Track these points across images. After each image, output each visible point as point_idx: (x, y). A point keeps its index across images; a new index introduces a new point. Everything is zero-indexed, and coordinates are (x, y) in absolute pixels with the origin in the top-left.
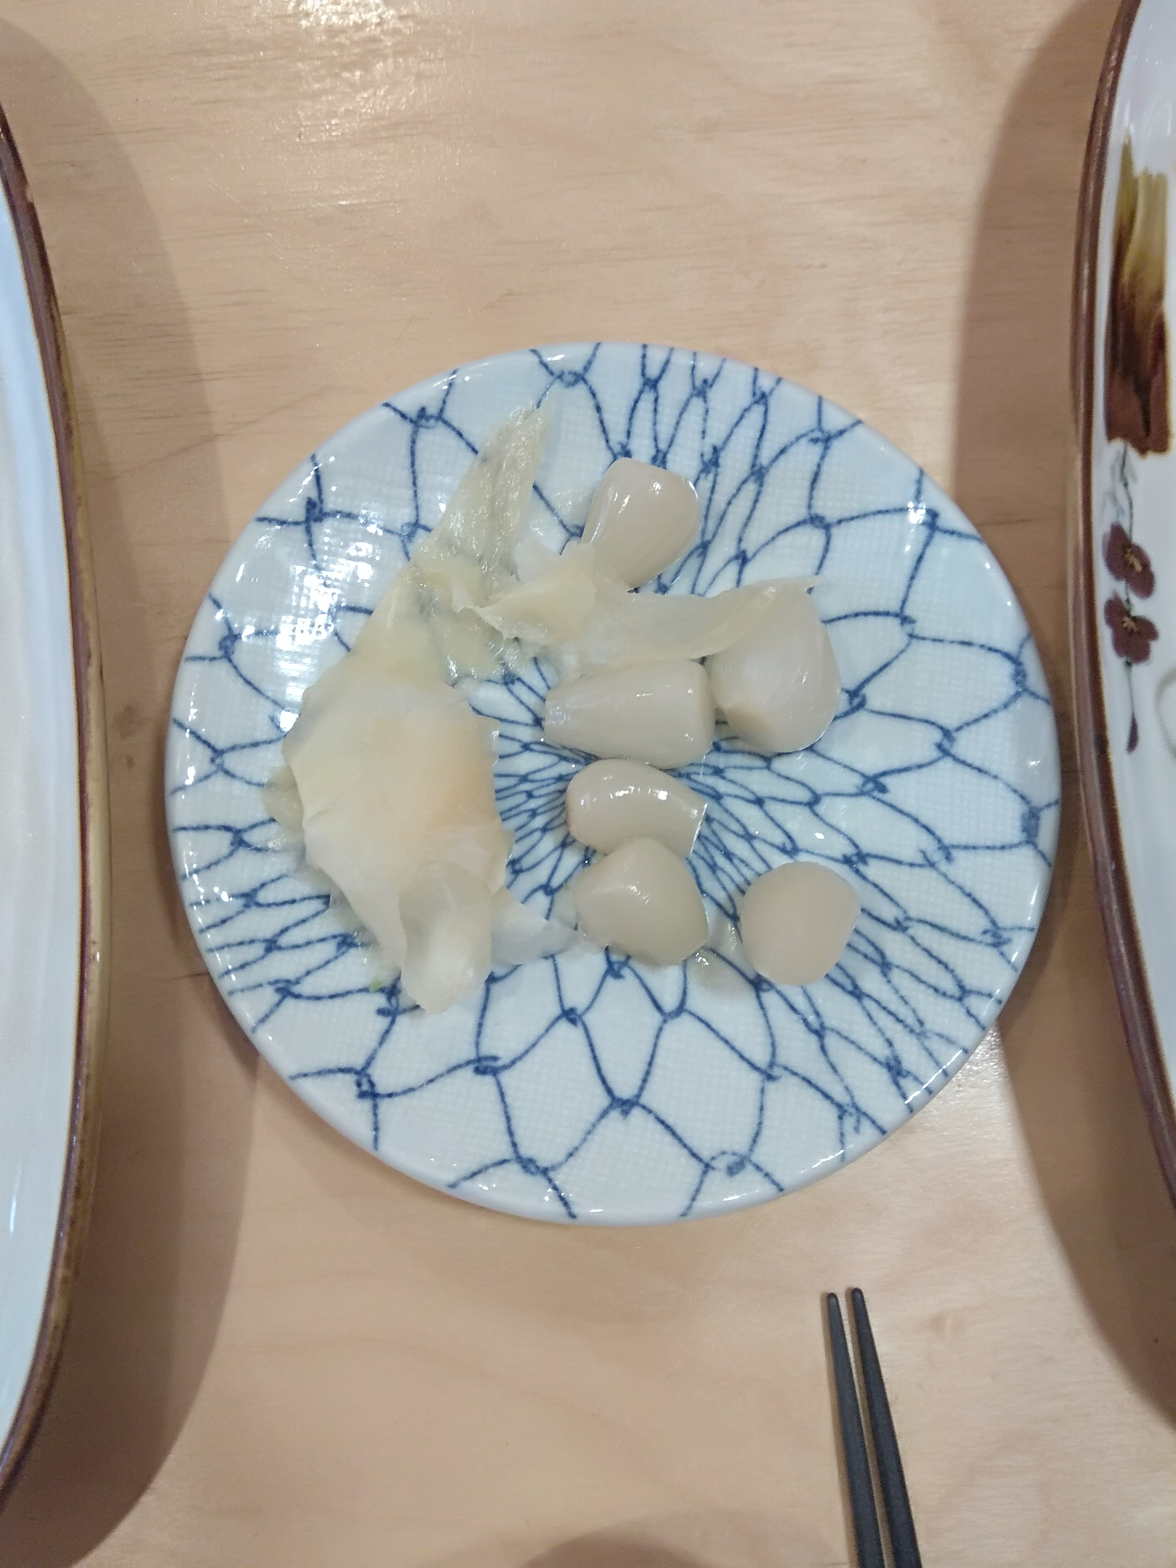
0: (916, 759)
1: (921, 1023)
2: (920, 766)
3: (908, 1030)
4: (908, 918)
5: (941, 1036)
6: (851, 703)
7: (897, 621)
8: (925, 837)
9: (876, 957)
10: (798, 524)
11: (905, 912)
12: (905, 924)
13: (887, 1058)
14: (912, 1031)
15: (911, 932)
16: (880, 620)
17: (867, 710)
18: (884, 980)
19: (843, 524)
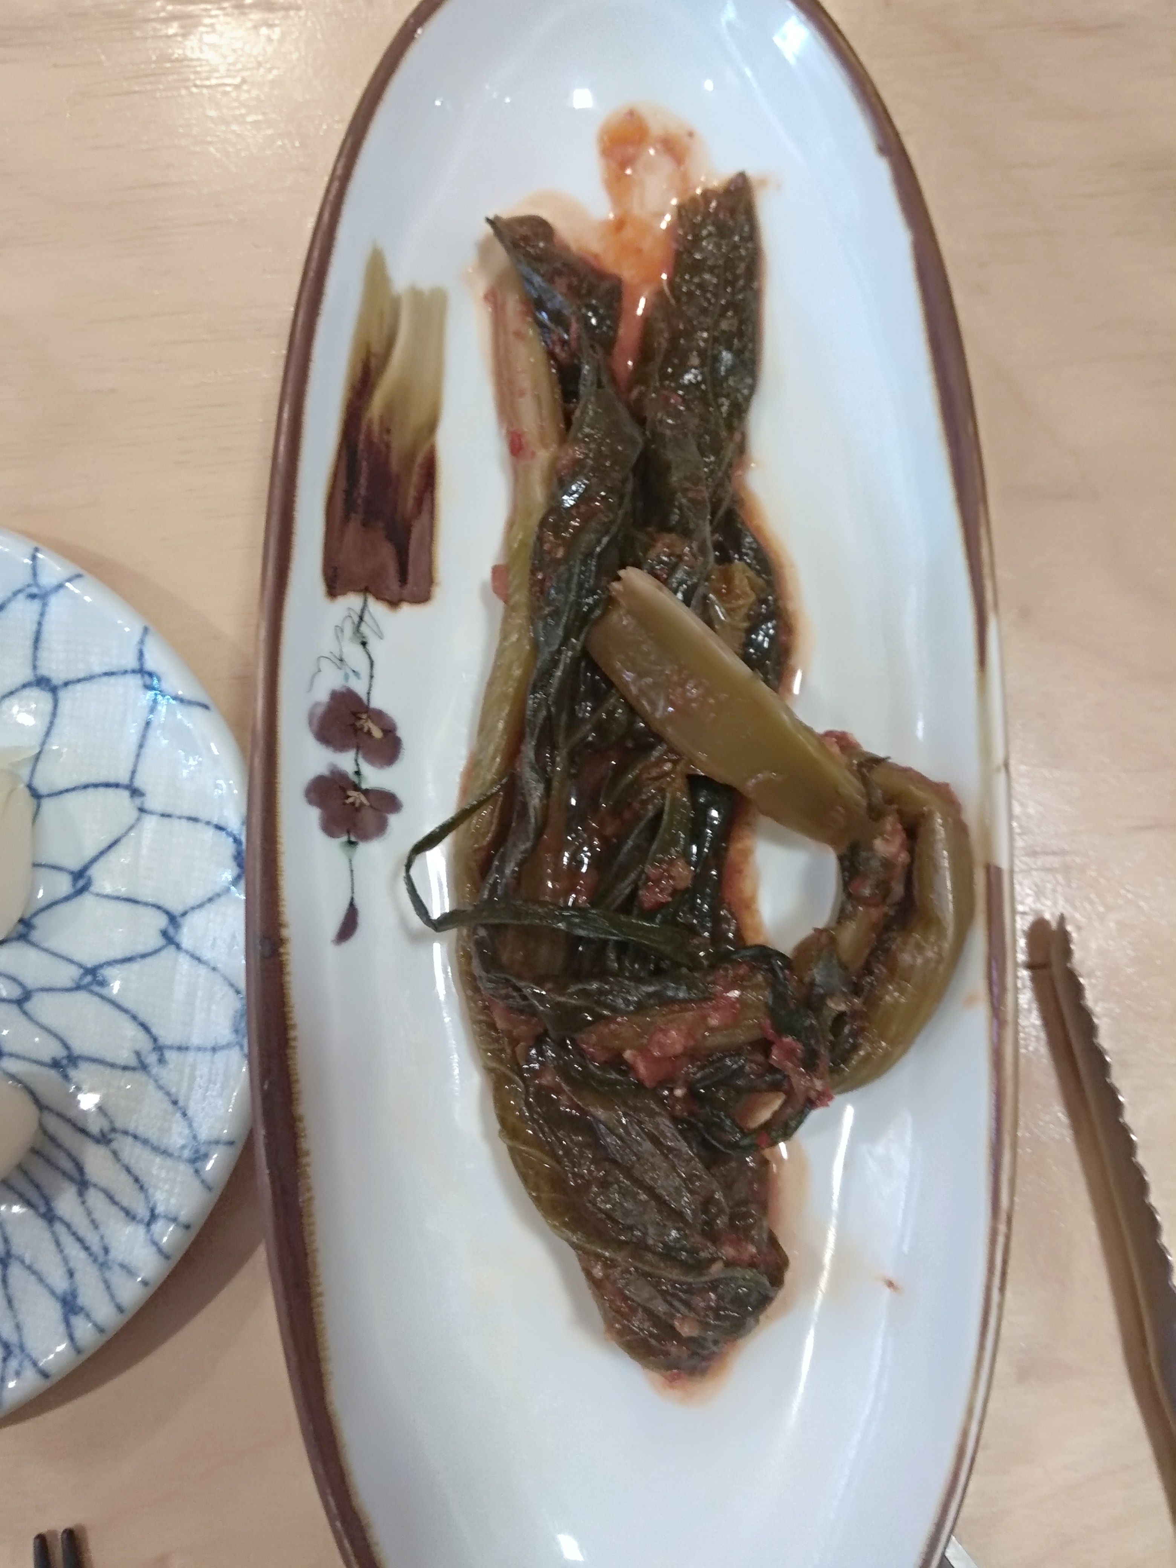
0: (141, 949)
1: (106, 1250)
2: (144, 956)
3: (92, 1259)
4: (114, 1130)
5: (123, 1266)
6: (74, 885)
7: (126, 794)
8: (141, 1035)
9: (76, 1175)
10: (24, 686)
11: (111, 1122)
12: (112, 1136)
13: (65, 1293)
14: (95, 1260)
15: (115, 1145)
16: (111, 791)
17: (92, 893)
18: (79, 1200)
19: (70, 687)
